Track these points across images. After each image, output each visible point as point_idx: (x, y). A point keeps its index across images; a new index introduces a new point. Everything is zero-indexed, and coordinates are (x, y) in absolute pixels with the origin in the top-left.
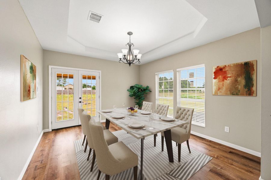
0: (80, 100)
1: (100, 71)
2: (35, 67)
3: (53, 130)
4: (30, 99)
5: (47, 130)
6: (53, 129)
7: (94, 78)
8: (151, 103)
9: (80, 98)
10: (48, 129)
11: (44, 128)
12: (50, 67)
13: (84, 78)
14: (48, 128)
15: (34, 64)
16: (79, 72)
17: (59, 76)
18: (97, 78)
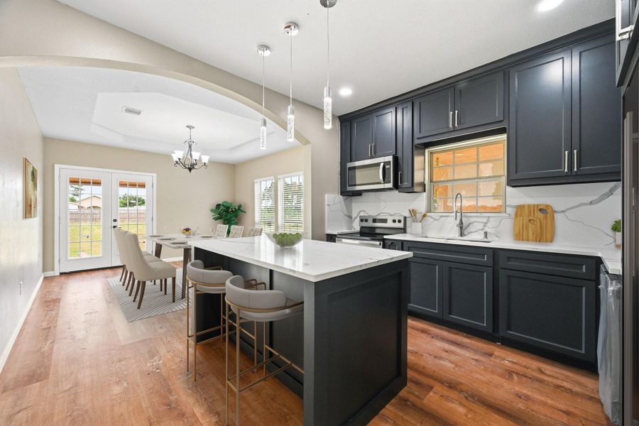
0: (114, 224)
1: (155, 175)
2: (36, 171)
3: (61, 274)
4: (31, 217)
5: (50, 274)
6: (62, 271)
7: (143, 186)
8: (240, 227)
9: (115, 221)
10: (52, 272)
11: (44, 270)
12: (57, 167)
13: (123, 185)
14: (53, 270)
15: (35, 167)
16: (112, 176)
17: (74, 182)
18: (148, 185)
